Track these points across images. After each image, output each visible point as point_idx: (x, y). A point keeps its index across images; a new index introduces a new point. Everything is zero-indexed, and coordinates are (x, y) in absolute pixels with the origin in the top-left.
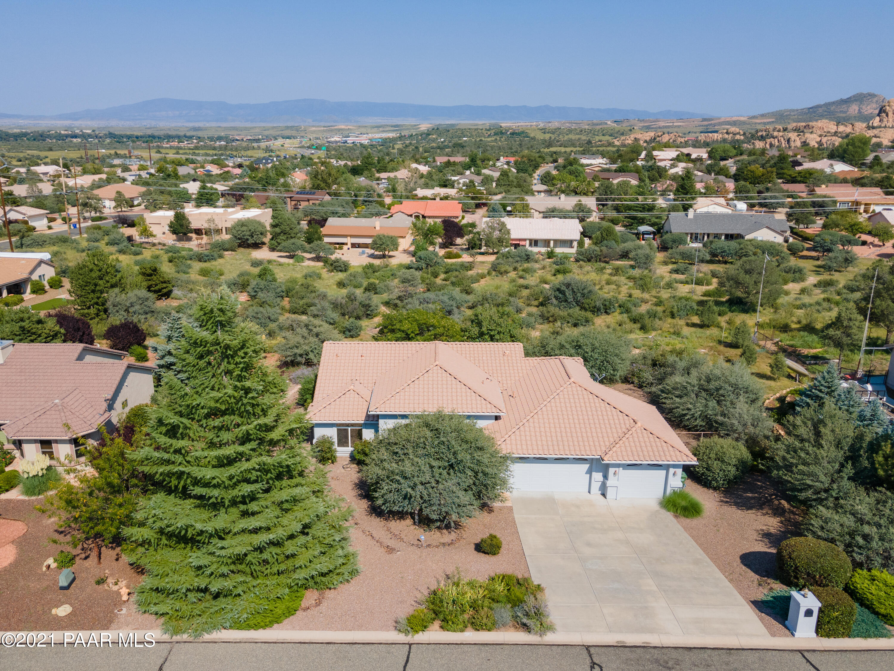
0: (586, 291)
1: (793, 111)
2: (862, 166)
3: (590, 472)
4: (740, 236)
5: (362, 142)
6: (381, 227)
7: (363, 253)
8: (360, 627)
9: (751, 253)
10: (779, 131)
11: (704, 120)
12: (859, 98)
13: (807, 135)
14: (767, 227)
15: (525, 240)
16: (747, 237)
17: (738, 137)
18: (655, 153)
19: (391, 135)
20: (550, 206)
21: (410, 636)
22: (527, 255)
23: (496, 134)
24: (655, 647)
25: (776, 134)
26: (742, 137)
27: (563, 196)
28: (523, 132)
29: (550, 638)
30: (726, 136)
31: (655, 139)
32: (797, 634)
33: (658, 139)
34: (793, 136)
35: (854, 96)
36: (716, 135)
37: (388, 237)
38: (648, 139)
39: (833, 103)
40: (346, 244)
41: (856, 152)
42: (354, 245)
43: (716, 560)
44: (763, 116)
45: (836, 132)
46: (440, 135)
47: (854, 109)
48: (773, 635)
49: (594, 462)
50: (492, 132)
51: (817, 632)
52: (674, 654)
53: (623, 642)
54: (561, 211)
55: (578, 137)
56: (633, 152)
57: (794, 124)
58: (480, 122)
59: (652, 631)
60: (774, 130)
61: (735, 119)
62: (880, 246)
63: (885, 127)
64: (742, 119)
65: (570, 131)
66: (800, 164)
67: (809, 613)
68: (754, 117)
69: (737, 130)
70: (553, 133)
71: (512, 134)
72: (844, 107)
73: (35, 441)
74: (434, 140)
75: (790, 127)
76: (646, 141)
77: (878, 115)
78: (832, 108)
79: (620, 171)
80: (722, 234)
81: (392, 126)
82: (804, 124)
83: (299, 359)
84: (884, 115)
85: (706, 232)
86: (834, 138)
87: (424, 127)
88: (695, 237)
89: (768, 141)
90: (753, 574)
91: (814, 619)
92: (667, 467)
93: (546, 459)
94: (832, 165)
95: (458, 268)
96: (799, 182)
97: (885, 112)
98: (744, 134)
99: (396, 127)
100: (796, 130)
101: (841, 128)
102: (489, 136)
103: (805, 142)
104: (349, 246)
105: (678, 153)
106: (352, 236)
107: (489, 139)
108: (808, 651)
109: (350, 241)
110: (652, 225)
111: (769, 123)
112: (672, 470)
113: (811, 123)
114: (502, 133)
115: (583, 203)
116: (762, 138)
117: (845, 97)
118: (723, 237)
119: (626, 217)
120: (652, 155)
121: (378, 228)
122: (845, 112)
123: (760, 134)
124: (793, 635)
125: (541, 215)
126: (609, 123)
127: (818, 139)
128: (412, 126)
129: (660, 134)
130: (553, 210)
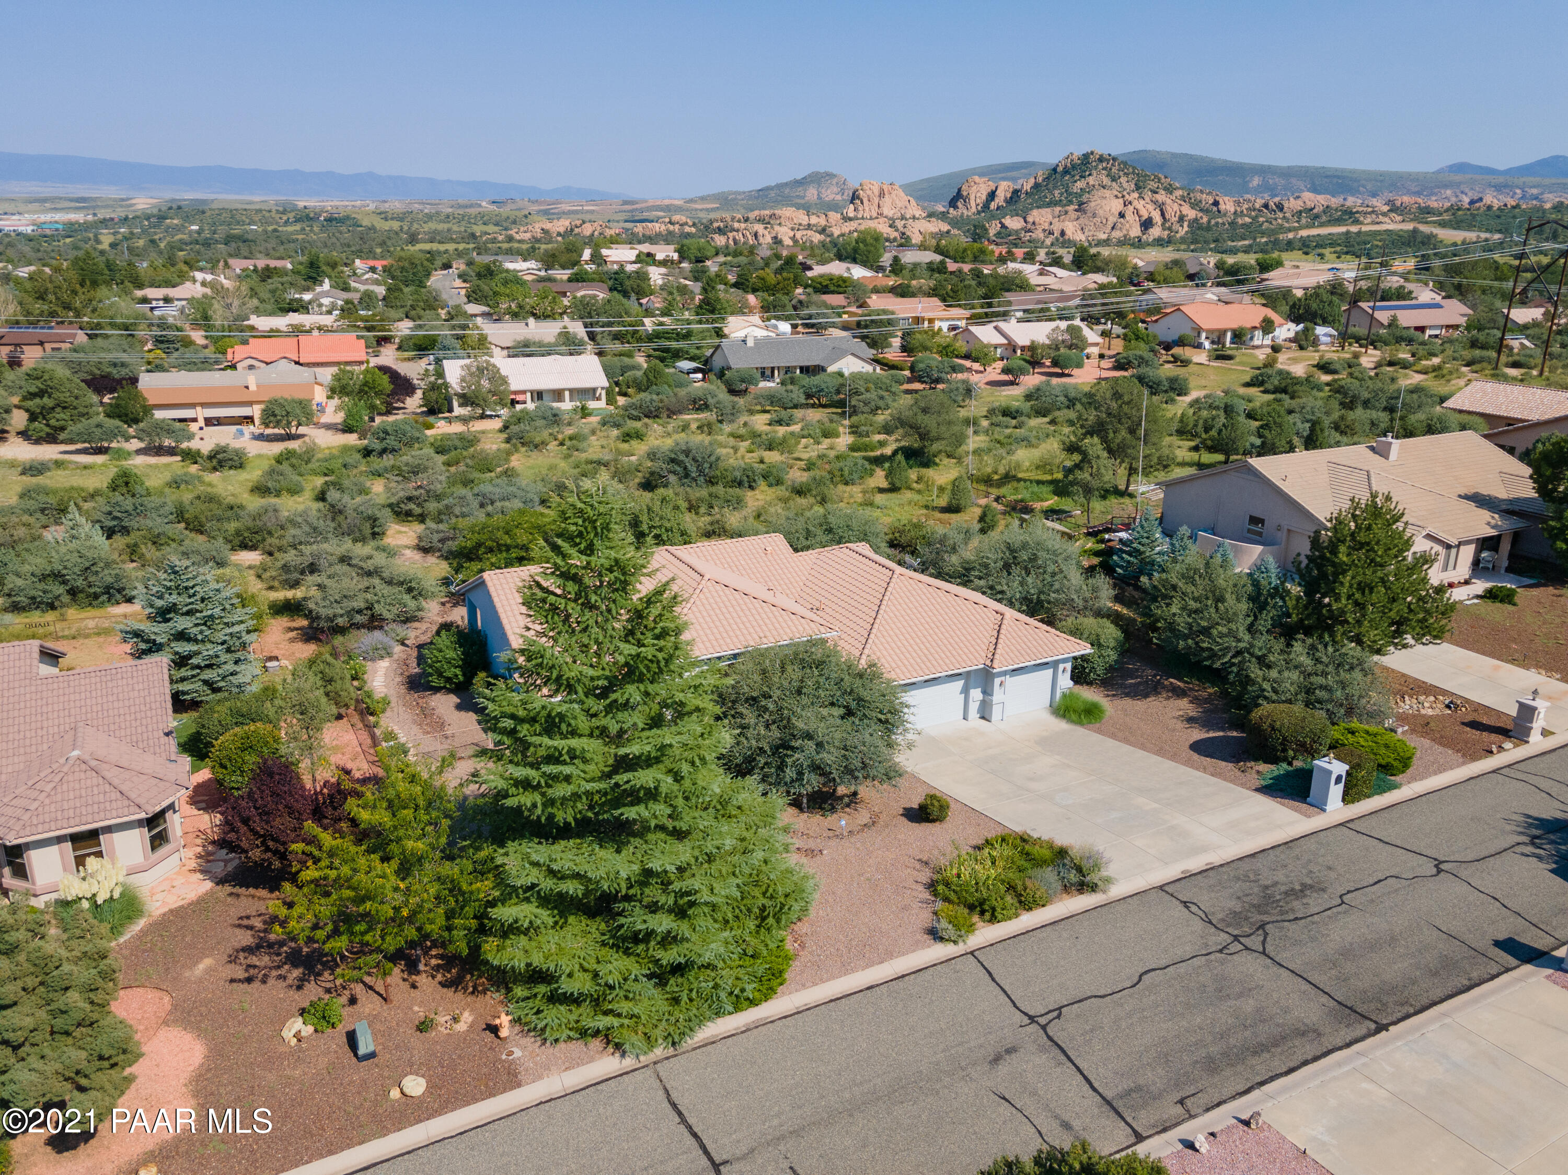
0: (713, 458)
1: (739, 193)
2: (880, 269)
3: (966, 691)
4: (820, 369)
5: (21, 229)
6: (258, 386)
7: (241, 433)
8: (889, 955)
9: (863, 390)
10: (739, 221)
11: (625, 203)
12: (817, 179)
13: (777, 228)
14: (853, 354)
15: (524, 392)
16: (831, 369)
17: (687, 229)
18: (604, 252)
19: (78, 217)
20: (520, 338)
21: (961, 944)
22: (555, 415)
23: (297, 220)
24: (1222, 865)
25: (736, 225)
26: (693, 230)
27: (531, 320)
28: (348, 218)
29: (1117, 891)
30: (671, 227)
31: (572, 230)
32: (1328, 808)
33: (577, 230)
34: (759, 228)
35: (809, 175)
36: (657, 225)
37: (293, 401)
38: (562, 230)
39: (786, 184)
40: (195, 420)
41: (869, 252)
42: (209, 422)
43: (1174, 757)
44: (703, 199)
45: (809, 225)
46: (188, 218)
47: (811, 194)
48: (1309, 816)
49: (972, 675)
50: (291, 215)
51: (1344, 800)
52: (1246, 866)
53: (1188, 871)
54: (540, 344)
55: (446, 226)
56: (569, 251)
57: (756, 213)
58: (257, 199)
59: (1204, 849)
60: (733, 219)
61: (667, 202)
62: (981, 372)
63: (863, 218)
64: (677, 202)
65: (429, 217)
66: (810, 268)
67: (1338, 780)
68: (691, 201)
69: (684, 219)
70: (401, 220)
71: (329, 220)
72: (799, 191)
73: (60, 840)
74: (179, 229)
75: (752, 215)
76: (559, 234)
77: (852, 202)
78: (787, 191)
79: (578, 281)
80: (795, 367)
81: (71, 200)
82: (767, 212)
83: (358, 618)
84: (858, 201)
85: (776, 365)
86: (809, 233)
87: (143, 203)
88: (766, 373)
89: (731, 235)
90: (1224, 763)
91: (1341, 786)
92: (1055, 665)
93: (914, 684)
94: (848, 269)
95: (458, 443)
96: (833, 292)
97: (858, 198)
98: (694, 225)
99: (82, 203)
100: (760, 220)
101: (814, 220)
102: (287, 223)
103: (776, 238)
104: (201, 423)
105: (637, 252)
106: (204, 405)
107: (290, 229)
108: (1348, 822)
109: (201, 413)
110: (692, 359)
111: (713, 210)
112: (1061, 666)
113: (778, 212)
114: (308, 218)
115: (571, 330)
116: (720, 231)
117: (799, 177)
118: (798, 371)
119: (655, 350)
120: (601, 256)
121: (253, 387)
122: (803, 198)
123: (716, 225)
124: (1324, 810)
125: (505, 352)
126: (484, 204)
127: (791, 234)
128: (115, 200)
129: (578, 223)
130: (526, 344)
